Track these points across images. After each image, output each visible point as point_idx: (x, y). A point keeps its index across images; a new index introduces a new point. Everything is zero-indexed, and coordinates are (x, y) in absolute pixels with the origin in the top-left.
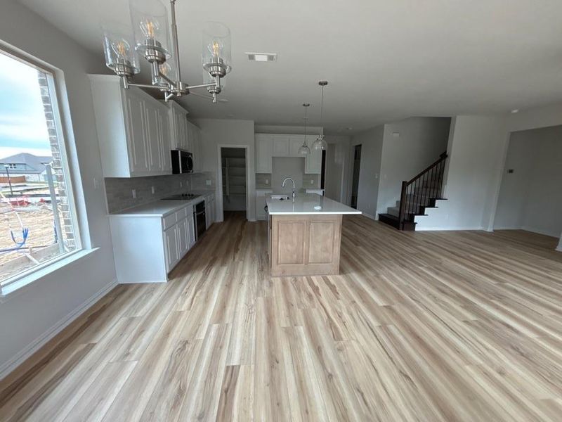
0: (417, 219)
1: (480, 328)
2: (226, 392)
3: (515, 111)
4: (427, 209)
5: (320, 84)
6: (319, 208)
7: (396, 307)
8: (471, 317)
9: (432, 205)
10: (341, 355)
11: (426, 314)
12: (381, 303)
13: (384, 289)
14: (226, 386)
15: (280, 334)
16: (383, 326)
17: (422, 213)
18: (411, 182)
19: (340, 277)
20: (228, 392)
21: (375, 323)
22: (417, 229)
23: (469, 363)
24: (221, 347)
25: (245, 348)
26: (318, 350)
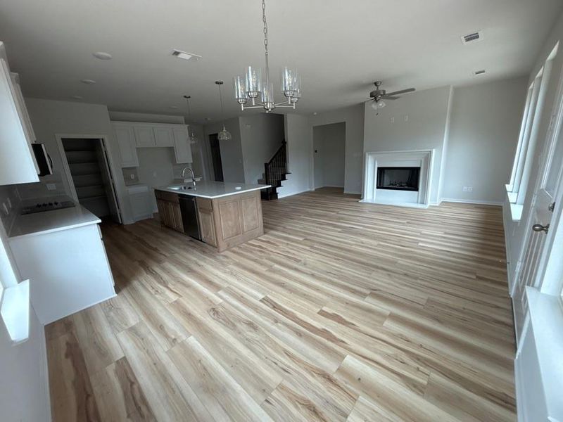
0: (278, 190)
1: (345, 232)
2: (274, 307)
3: (315, 113)
4: (282, 182)
5: (217, 83)
6: (239, 188)
7: (309, 237)
8: (339, 230)
9: (284, 178)
10: (308, 266)
11: (324, 235)
12: (301, 239)
13: (296, 233)
14: (271, 306)
15: (268, 274)
16: (312, 247)
17: (279, 185)
18: (270, 163)
19: (265, 236)
20: (275, 306)
21: (307, 248)
22: (279, 197)
23: (352, 245)
24: (242, 297)
25: (258, 289)
26: (296, 269)
